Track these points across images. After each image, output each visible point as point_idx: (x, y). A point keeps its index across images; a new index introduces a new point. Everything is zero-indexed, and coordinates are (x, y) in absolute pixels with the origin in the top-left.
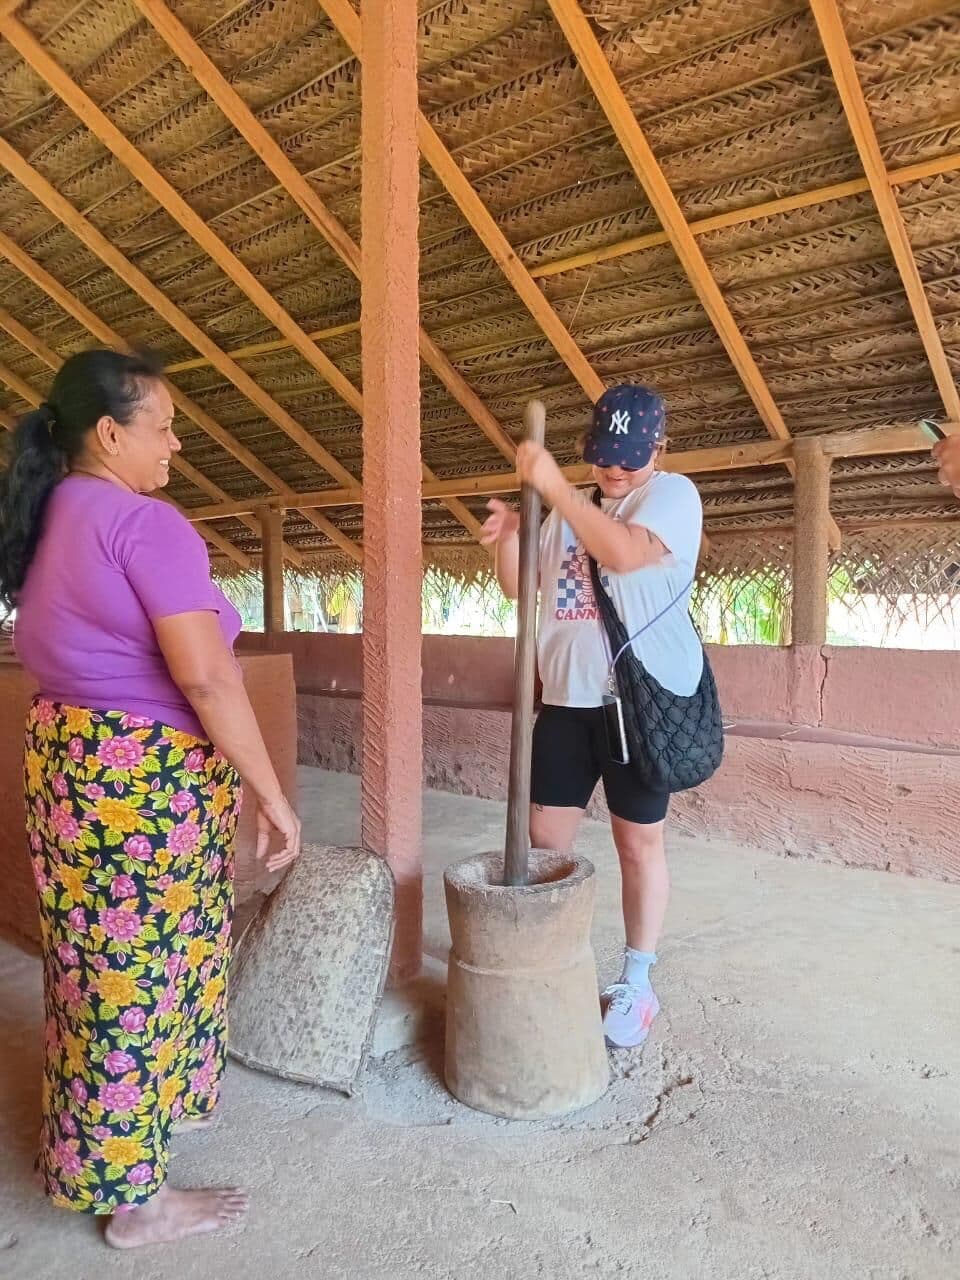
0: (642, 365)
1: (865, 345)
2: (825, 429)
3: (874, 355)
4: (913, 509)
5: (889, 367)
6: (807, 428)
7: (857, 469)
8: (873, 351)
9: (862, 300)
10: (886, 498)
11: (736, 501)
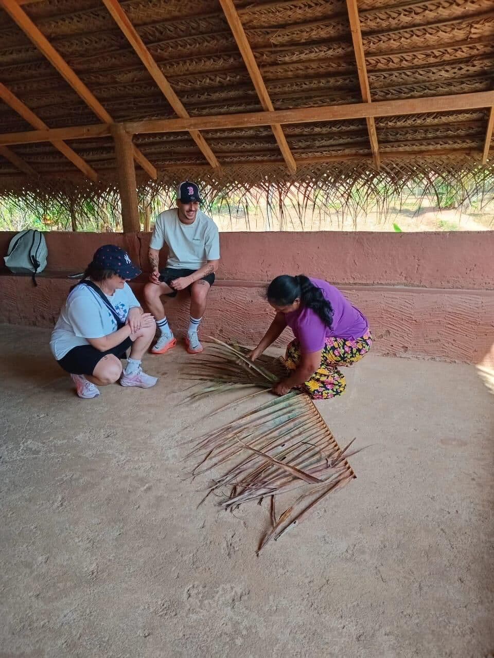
0: (24, 78)
1: (130, 75)
2: (128, 118)
3: (137, 81)
4: (184, 159)
5: (146, 88)
6: (121, 117)
7: (151, 139)
8: (136, 79)
9: (121, 51)
10: (170, 153)
11: (102, 153)
